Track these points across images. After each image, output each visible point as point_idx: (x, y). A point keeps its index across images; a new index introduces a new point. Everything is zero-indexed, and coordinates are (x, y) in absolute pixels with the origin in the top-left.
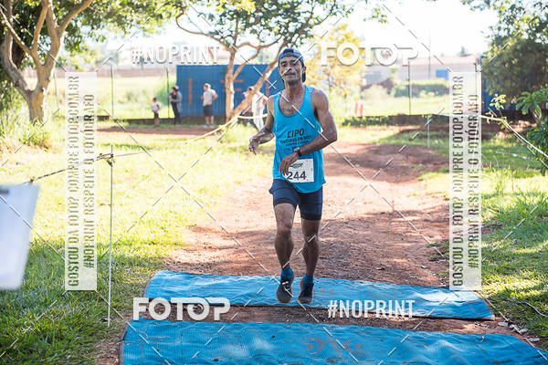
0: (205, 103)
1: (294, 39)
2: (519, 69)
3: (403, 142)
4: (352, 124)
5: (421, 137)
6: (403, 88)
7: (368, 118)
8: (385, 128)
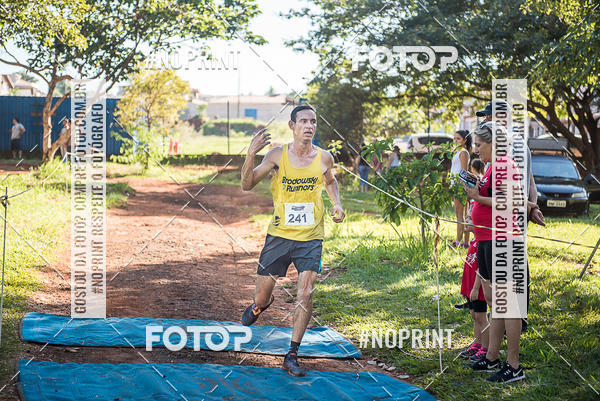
0: (13, 137)
1: (116, 74)
2: (337, 113)
3: (222, 182)
4: (171, 163)
6: (212, 126)
7: (186, 156)
8: (203, 166)
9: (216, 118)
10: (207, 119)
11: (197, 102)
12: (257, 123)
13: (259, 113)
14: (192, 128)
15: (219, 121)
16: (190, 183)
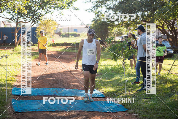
0: (4, 39)
1: (35, 20)
3: (67, 51)
4: (52, 46)
5: (73, 49)
6: (64, 34)
7: (57, 44)
8: (62, 46)
9: (65, 32)
10: (63, 33)
11: (60, 27)
12: (78, 33)
13: (78, 30)
14: (58, 36)
15: (66, 33)
16: (58, 51)
